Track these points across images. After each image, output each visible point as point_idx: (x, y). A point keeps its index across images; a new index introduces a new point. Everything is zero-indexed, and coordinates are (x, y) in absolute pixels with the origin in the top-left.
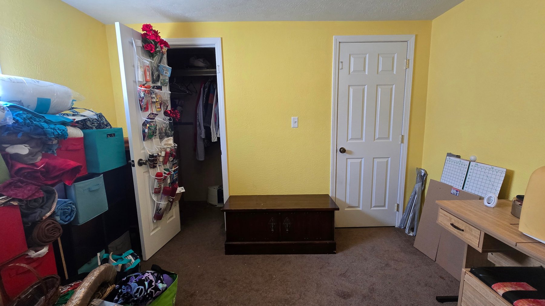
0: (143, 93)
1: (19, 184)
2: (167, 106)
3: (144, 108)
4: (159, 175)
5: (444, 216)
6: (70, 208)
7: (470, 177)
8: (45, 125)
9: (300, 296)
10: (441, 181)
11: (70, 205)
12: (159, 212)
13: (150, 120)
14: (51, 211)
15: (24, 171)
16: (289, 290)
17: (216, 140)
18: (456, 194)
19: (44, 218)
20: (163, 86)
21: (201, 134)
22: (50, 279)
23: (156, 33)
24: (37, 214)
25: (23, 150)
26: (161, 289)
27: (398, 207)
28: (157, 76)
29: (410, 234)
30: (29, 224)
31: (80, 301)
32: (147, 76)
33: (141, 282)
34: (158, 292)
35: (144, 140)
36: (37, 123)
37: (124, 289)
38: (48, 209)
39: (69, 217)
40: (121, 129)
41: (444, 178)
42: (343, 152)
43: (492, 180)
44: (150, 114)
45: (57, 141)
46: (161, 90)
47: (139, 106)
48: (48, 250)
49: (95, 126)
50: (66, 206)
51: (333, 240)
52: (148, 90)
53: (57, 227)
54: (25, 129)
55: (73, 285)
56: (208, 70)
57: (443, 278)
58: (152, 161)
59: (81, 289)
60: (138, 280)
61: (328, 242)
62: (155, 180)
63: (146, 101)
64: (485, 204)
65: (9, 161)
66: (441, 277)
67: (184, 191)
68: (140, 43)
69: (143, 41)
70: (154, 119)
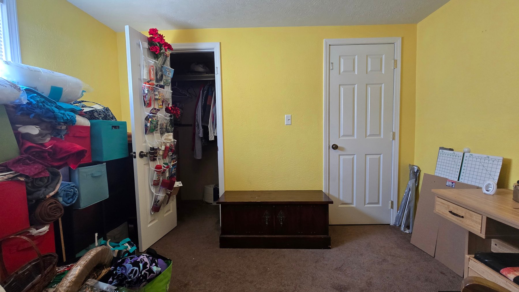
0: (147, 89)
1: (27, 161)
2: (169, 104)
3: (147, 103)
4: (158, 167)
5: (441, 204)
6: (73, 191)
7: (465, 168)
8: (56, 110)
9: (295, 289)
10: (435, 174)
11: (73, 188)
12: (157, 204)
13: (152, 115)
14: (55, 191)
15: (33, 150)
16: (284, 282)
17: (213, 139)
18: (452, 186)
19: (47, 196)
20: (166, 85)
21: (199, 133)
22: (49, 257)
23: (161, 37)
24: (41, 192)
25: (34, 130)
26: (155, 272)
27: (392, 204)
28: (160, 75)
29: (406, 231)
30: (33, 202)
31: (75, 278)
32: (151, 75)
33: (136, 264)
34: (152, 274)
35: (146, 134)
36: (49, 107)
37: (119, 271)
38: (51, 189)
39: (71, 200)
40: (125, 122)
41: (438, 171)
42: (335, 148)
43: (489, 169)
44: (152, 109)
45: (65, 126)
46: (164, 89)
47: (142, 101)
48: (49, 229)
49: (101, 117)
50: (69, 188)
51: (328, 235)
52: (152, 87)
53: (59, 207)
54: (38, 111)
55: (69, 266)
56: (207, 75)
57: (444, 274)
58: (152, 154)
59: (77, 267)
60: (133, 262)
61: (322, 236)
62: (154, 172)
63: (149, 97)
64: (484, 192)
65: (21, 139)
66: (442, 273)
67: (181, 185)
68: (146, 45)
69: (149, 44)
70: (156, 114)
